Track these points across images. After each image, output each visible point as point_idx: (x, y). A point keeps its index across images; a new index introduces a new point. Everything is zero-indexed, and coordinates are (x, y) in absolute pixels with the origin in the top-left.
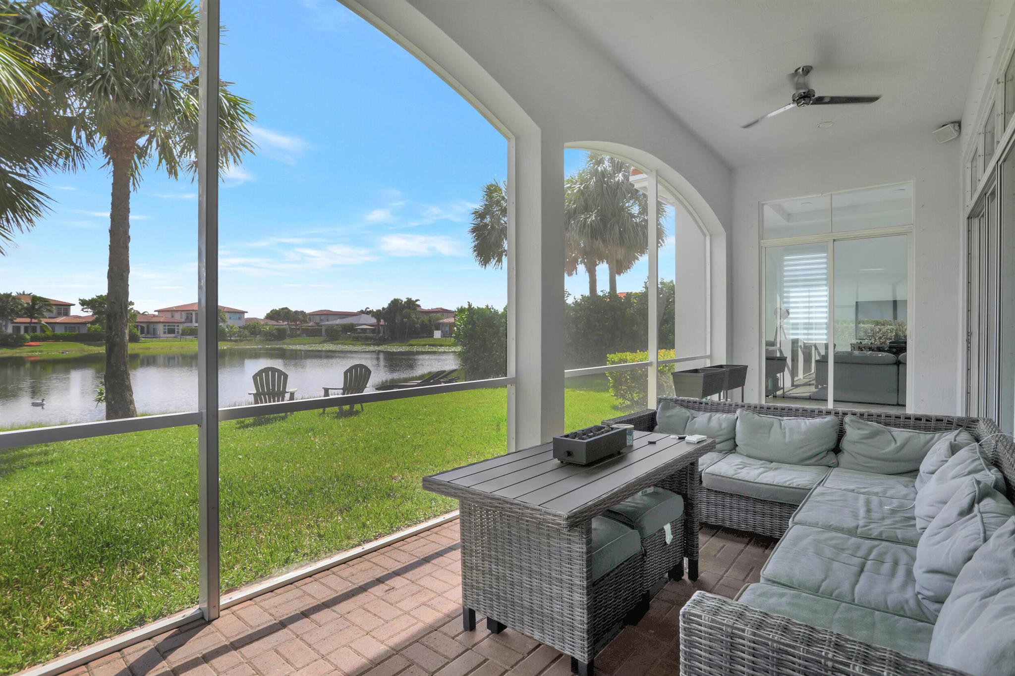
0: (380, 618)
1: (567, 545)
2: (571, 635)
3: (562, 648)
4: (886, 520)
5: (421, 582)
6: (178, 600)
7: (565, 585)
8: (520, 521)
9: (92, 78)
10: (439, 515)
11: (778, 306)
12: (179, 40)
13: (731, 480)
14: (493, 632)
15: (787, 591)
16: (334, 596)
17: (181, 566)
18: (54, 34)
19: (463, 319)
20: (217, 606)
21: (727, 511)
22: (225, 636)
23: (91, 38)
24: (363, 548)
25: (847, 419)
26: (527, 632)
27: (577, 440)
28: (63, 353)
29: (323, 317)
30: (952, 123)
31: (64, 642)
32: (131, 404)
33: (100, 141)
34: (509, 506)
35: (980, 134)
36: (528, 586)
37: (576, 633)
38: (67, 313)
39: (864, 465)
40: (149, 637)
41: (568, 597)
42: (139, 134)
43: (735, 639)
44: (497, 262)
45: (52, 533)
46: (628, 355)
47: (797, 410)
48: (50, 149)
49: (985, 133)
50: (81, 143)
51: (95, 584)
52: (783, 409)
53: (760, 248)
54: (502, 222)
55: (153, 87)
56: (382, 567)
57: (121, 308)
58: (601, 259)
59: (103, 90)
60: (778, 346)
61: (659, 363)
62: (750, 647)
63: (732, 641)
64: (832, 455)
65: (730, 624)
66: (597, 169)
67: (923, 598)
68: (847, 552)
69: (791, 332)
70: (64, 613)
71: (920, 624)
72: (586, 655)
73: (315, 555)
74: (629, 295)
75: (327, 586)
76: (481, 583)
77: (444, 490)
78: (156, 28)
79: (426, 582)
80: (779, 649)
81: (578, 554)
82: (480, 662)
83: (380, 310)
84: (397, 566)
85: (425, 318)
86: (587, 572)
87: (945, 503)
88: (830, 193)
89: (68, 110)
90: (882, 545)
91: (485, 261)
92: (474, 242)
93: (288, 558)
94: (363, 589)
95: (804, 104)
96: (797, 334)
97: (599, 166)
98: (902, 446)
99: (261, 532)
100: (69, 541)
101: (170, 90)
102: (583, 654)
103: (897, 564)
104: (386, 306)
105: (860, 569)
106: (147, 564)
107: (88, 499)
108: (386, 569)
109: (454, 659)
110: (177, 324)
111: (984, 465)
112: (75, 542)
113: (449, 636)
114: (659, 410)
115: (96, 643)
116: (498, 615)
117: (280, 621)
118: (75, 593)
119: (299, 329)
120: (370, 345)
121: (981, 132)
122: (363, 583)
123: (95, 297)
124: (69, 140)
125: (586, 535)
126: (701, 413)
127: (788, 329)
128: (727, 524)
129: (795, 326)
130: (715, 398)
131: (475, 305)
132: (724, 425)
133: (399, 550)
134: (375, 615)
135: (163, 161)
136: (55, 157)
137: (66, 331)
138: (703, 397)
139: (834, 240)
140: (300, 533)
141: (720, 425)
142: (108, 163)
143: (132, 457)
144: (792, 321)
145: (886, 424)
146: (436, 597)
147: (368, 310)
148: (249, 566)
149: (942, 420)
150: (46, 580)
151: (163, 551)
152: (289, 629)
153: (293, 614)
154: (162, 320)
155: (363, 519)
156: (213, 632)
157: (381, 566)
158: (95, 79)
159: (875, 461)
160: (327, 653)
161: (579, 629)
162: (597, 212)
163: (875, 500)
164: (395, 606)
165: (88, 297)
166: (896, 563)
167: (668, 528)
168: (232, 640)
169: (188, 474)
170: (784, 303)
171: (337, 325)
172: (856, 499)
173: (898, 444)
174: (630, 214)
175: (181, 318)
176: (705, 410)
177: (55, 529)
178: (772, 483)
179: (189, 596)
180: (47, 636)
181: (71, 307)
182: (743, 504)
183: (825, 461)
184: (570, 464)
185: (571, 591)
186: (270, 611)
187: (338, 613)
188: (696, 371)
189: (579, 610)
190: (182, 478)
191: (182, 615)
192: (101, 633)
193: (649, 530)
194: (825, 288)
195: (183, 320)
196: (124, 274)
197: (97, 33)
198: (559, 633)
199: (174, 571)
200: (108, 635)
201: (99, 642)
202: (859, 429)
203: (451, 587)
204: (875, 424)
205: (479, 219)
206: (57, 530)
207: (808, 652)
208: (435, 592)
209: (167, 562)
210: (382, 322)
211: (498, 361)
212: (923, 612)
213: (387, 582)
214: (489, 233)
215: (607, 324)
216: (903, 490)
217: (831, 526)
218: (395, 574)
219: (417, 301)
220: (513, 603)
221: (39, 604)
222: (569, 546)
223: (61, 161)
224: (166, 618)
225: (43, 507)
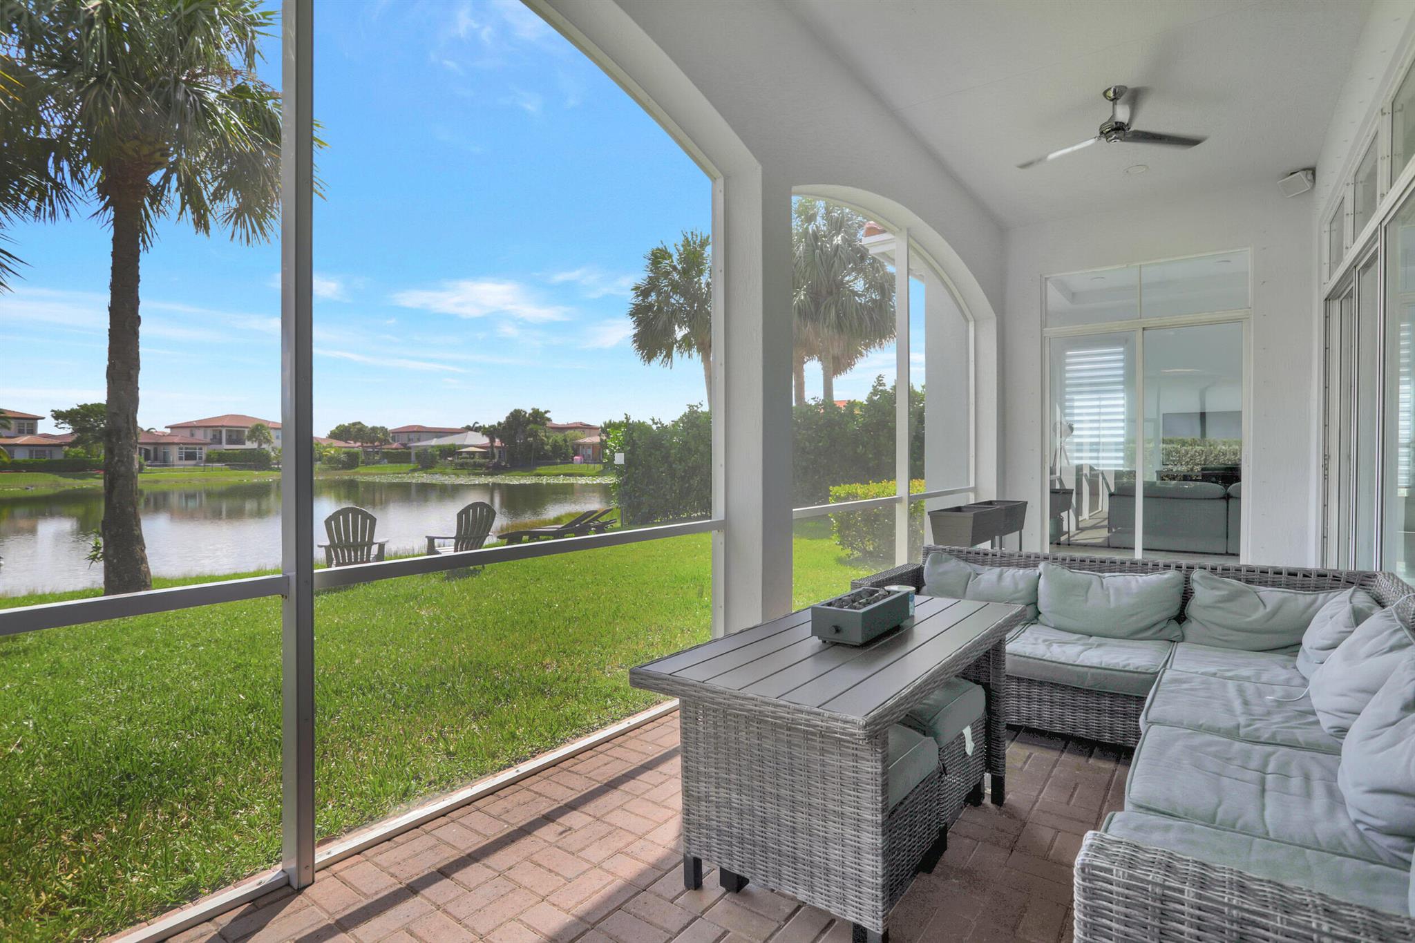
0: (557, 874)
1: (852, 763)
2: (857, 893)
3: (842, 912)
4: (1274, 716)
5: (611, 818)
6: (247, 858)
7: (847, 821)
8: (777, 730)
9: (83, 81)
10: (619, 720)
11: (1058, 419)
12: (214, 29)
13: (1041, 662)
14: (728, 891)
15: (1170, 821)
16: (484, 843)
17: (245, 806)
18: (22, 13)
19: (617, 438)
20: (311, 866)
21: (1035, 706)
22: (328, 912)
23: (81, 21)
24: (518, 771)
25: (1196, 575)
26: (787, 890)
27: (846, 609)
28: (27, 489)
29: (412, 436)
30: (1304, 170)
31: (72, 933)
32: (142, 564)
33: (92, 176)
34: (771, 708)
35: (1348, 184)
36: (789, 823)
37: (865, 889)
38: (32, 431)
39: (1221, 638)
40: (209, 917)
41: (853, 838)
42: (153, 167)
43: (1168, 903)
44: (665, 357)
45: (38, 760)
46: (859, 488)
47: (1123, 563)
48: (15, 185)
49: (1355, 184)
50: (64, 179)
51: (112, 838)
52: (1103, 562)
53: (1043, 339)
54: (673, 301)
55: (175, 96)
56: (550, 798)
57: (128, 423)
58: (811, 354)
59: (100, 99)
60: (1058, 474)
61: (912, 499)
62: (1192, 916)
63: (1162, 906)
64: (1174, 624)
65: (1158, 881)
66: (807, 228)
67: (1366, 829)
68: (1235, 762)
69: (1076, 455)
70: (67, 883)
71: (1373, 867)
72: (880, 922)
73: (445, 783)
74: (851, 405)
75: (471, 830)
76: (713, 820)
77: (665, 686)
78: (179, 9)
79: (617, 818)
80: (1243, 919)
81: (869, 776)
82: (717, 936)
83: (494, 426)
84: (571, 796)
85: (559, 437)
86: (882, 802)
87: (1374, 692)
88: (1139, 264)
89: (43, 129)
90: (1279, 753)
91: (649, 357)
92: (634, 328)
93: (407, 790)
94: (525, 831)
95: (1115, 138)
96: (1081, 458)
97: (810, 224)
98: (1275, 612)
99: (360, 750)
100: (67, 773)
101: (202, 102)
102: (875, 921)
103: (1309, 779)
104: (503, 420)
105: (1261, 788)
106: (192, 804)
107: (88, 707)
108: (555, 800)
109: (679, 933)
110: (200, 446)
111: (1411, 638)
112: (75, 773)
113: (664, 899)
114: (927, 564)
115: (124, 932)
116: (740, 866)
117: (408, 885)
118: (84, 853)
119: (377, 453)
120: (480, 475)
121: (1350, 182)
122: (524, 823)
123: (76, 407)
124: (43, 173)
125: (881, 748)
126: (987, 568)
127: (1071, 451)
128: (1035, 724)
129: (1080, 447)
130: (986, 546)
131: (634, 419)
132: (1021, 585)
133: (570, 771)
134: (550, 871)
135: (188, 207)
136: (23, 197)
137: (31, 456)
138: (972, 546)
139: (1144, 329)
140: (420, 750)
141: (1016, 584)
142: (105, 208)
143: (150, 641)
144: (1076, 440)
145: (1248, 582)
146: (635, 840)
147: (477, 425)
148: (349, 803)
149: (1326, 576)
150: (35, 835)
151: (214, 784)
152: (423, 896)
153: (426, 872)
154: (176, 440)
155: (511, 727)
156: (307, 906)
157: (547, 797)
158: (88, 82)
159: (1235, 633)
160: (487, 930)
161: (870, 885)
162: (807, 288)
163: (1250, 688)
164: (578, 857)
165: (64, 408)
166: (1307, 778)
167: (967, 732)
168: (338, 917)
169: (238, 667)
170: (1066, 415)
171: (433, 447)
172: (1224, 686)
173: (1268, 609)
174: (852, 291)
175: (205, 437)
176: (993, 564)
177: (42, 756)
178: (1099, 666)
179: (263, 852)
180: (44, 923)
181: (39, 421)
182: (1057, 695)
183: (1166, 633)
184: (837, 644)
185: (858, 829)
186: (391, 870)
187: (494, 870)
188: (959, 509)
189: (871, 857)
190: (230, 672)
191: (258, 881)
192: (131, 914)
193: (947, 736)
194: (1121, 395)
195: (208, 440)
196: (132, 372)
197: (92, 14)
198: (838, 890)
199: (234, 813)
200: (143, 917)
201: (129, 929)
202: (1212, 589)
203: (655, 825)
204: (1234, 581)
205: (641, 298)
206: (46, 756)
207: (1290, 923)
208: (632, 833)
209: (225, 799)
210: (497, 442)
211: (668, 497)
212: (1369, 847)
213: (560, 820)
214: (655, 317)
215: (821, 444)
216: (1282, 674)
217: (1201, 726)
218: (569, 807)
219: (546, 412)
220: (765, 849)
221: (26, 872)
222: (855, 764)
223: (33, 204)
224: (231, 886)
225: (18, 722)
